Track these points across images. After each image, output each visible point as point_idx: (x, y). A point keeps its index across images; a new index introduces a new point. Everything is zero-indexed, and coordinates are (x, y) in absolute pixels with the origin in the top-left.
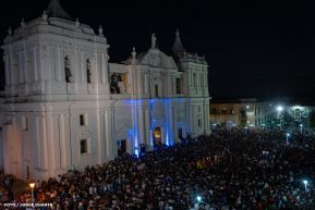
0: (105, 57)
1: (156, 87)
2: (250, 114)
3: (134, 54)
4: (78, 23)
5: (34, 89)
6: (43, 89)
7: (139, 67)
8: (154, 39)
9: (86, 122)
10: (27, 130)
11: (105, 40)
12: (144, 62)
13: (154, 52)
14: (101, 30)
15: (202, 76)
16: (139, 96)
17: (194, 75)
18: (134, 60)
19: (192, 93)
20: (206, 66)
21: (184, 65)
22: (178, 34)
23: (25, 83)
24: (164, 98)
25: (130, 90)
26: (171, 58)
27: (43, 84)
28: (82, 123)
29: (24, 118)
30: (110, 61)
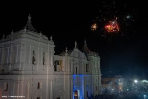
0: (53, 51)
1: (76, 68)
2: (121, 84)
3: (67, 51)
4: (41, 34)
5: (15, 67)
6: (20, 68)
7: (69, 57)
8: (76, 44)
9: (41, 87)
10: (6, 90)
11: (53, 43)
12: (71, 55)
13: (76, 50)
14: (51, 38)
15: (97, 63)
16: (68, 73)
17: (94, 63)
18: (66, 54)
19: (93, 72)
20: (99, 58)
21: (89, 57)
22: (85, 42)
23: (9, 64)
24: (80, 74)
25: (63, 69)
26: (84, 53)
27: (20, 65)
28: (38, 87)
29: (5, 84)
30: (55, 54)
